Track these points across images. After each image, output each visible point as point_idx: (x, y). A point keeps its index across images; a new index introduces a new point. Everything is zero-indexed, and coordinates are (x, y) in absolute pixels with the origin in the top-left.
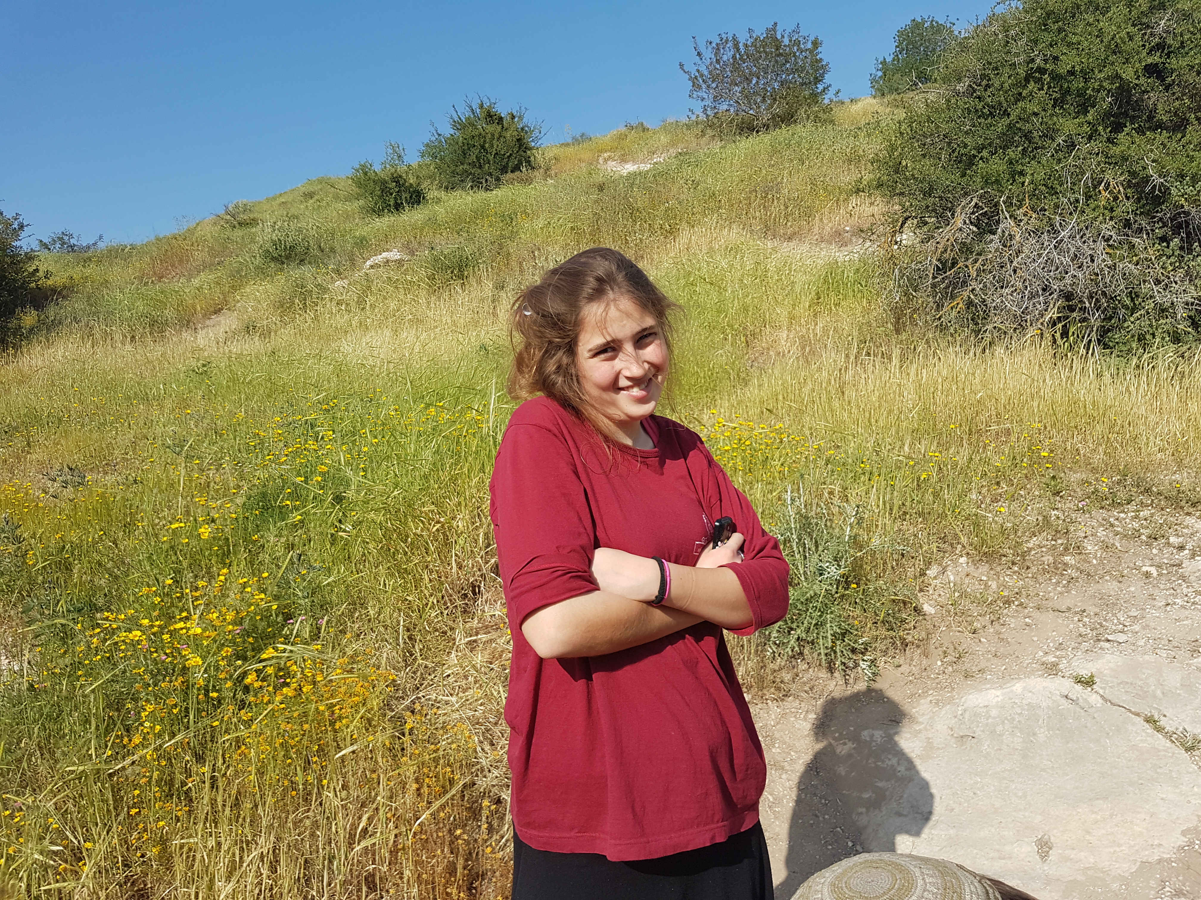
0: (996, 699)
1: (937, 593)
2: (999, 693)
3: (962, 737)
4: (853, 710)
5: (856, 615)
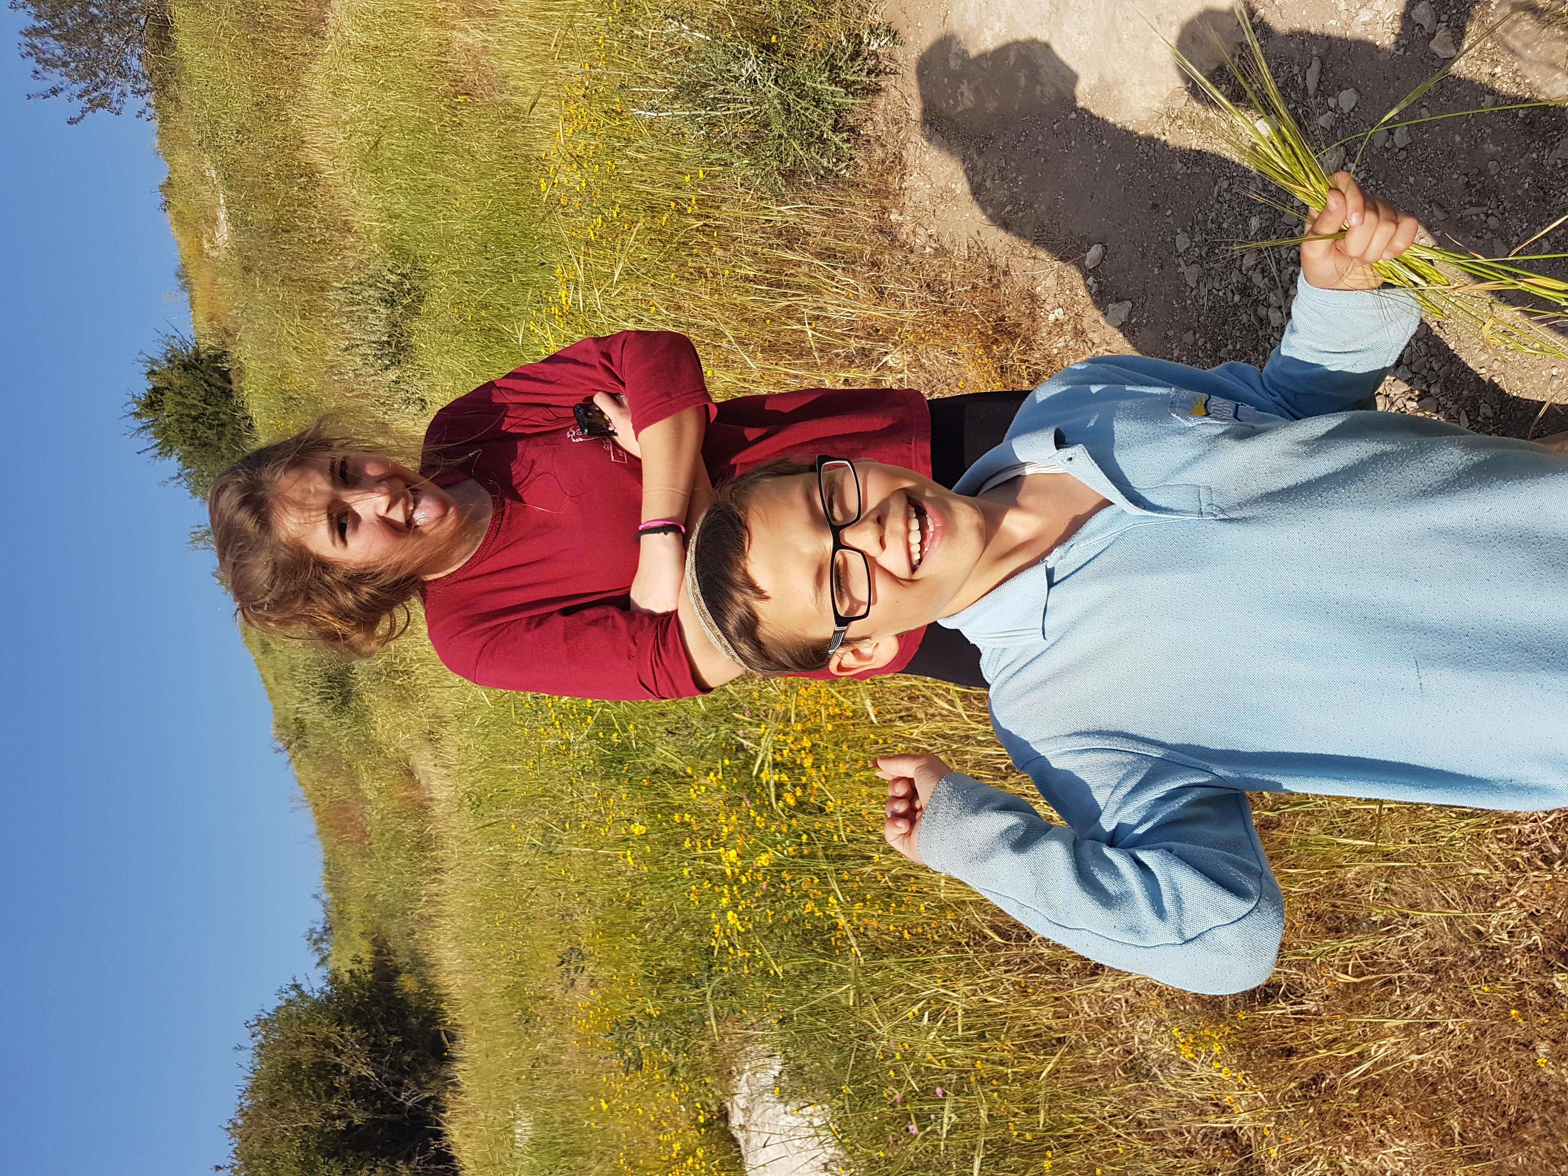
4: (926, 72)
5: (812, 42)
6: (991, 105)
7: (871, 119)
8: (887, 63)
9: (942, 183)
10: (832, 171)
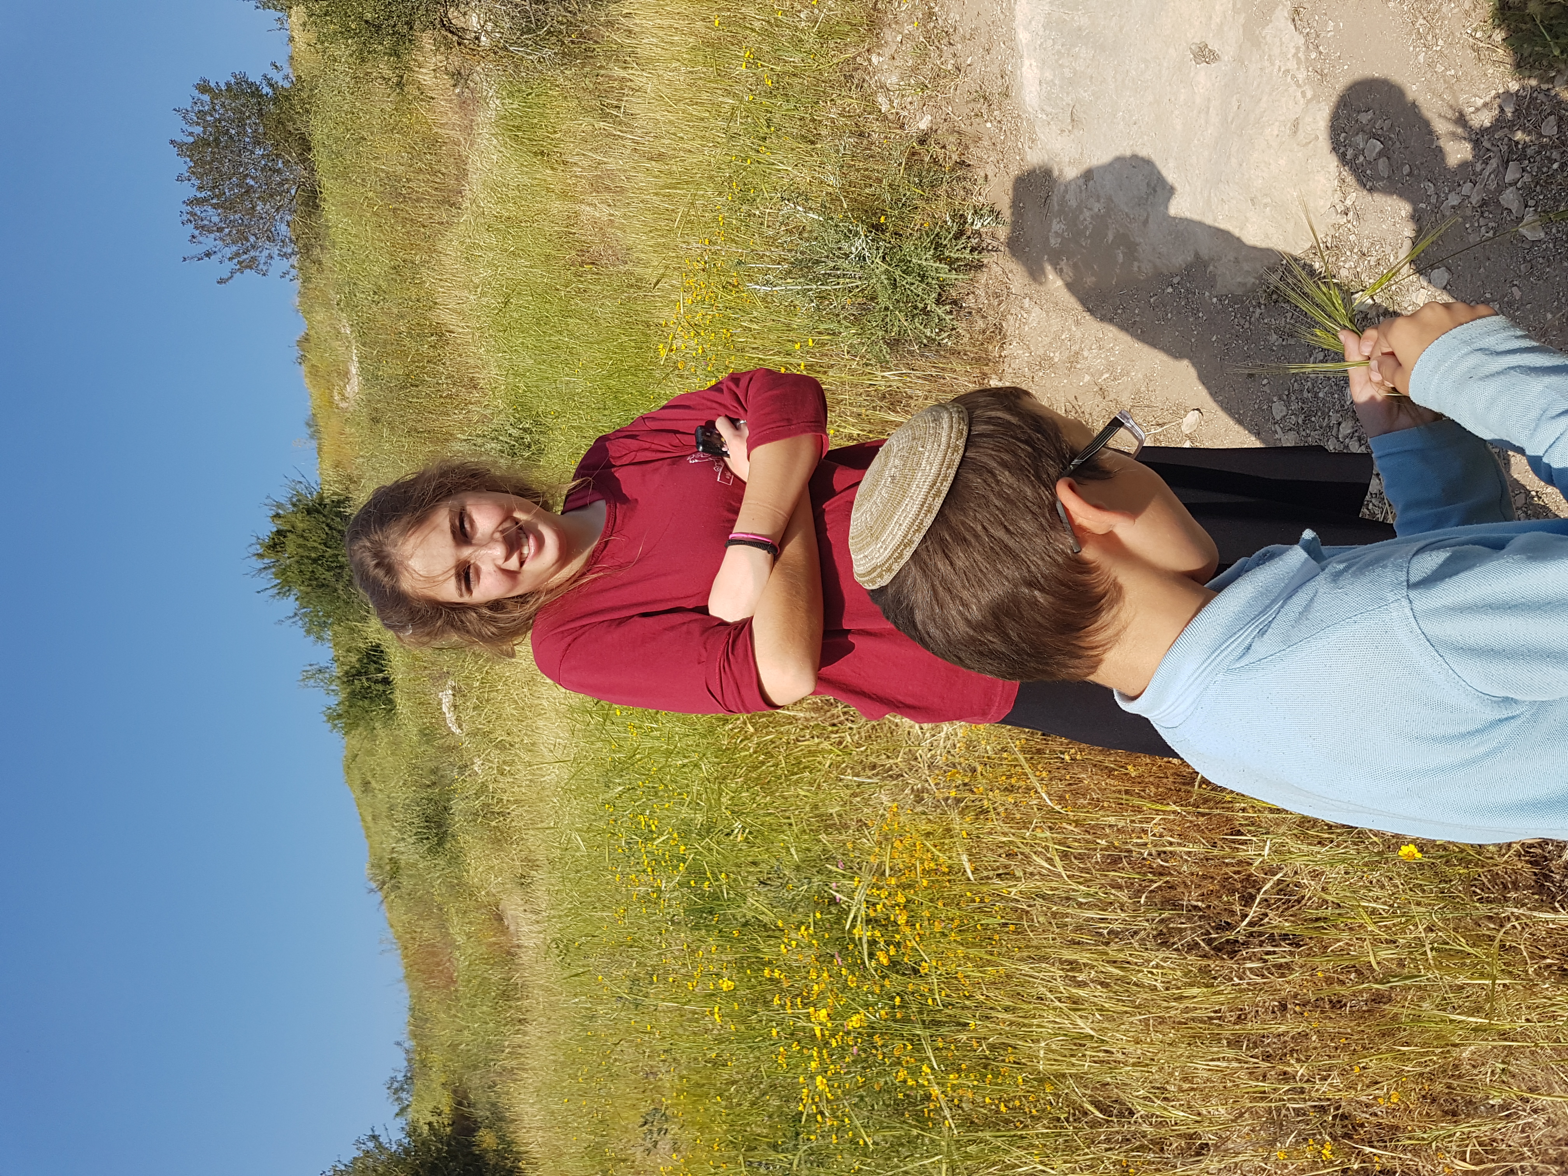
0: (1034, 68)
1: (909, 107)
2: (1027, 63)
3: (1073, 120)
4: (1027, 249)
5: (919, 222)
6: (1090, 280)
7: (973, 293)
8: (989, 241)
9: (1041, 352)
10: (934, 340)
